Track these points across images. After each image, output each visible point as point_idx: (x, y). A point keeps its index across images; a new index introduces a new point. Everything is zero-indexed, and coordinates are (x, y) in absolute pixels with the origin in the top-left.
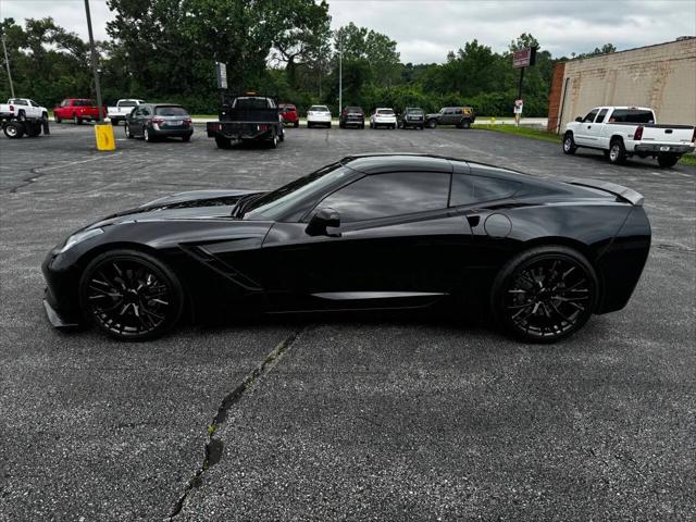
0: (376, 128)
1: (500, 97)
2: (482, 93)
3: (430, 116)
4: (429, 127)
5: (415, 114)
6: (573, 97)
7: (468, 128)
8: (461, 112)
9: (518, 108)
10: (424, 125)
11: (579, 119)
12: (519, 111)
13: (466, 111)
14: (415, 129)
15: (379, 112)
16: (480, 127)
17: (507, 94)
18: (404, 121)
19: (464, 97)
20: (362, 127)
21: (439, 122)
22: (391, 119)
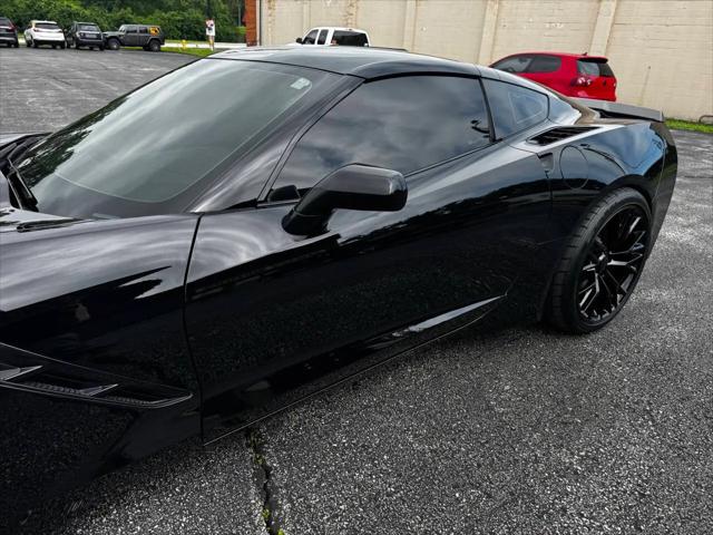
0: (36, 47)
1: (179, 18)
2: (157, 11)
3: (110, 34)
4: (110, 48)
5: (91, 31)
6: (270, 19)
7: (159, 50)
8: (146, 31)
9: (210, 29)
10: (104, 45)
11: (299, 41)
12: (212, 33)
13: (153, 30)
14: (91, 49)
15: (37, 25)
16: (171, 51)
17: (186, 14)
18: (76, 39)
19: (138, 15)
20: (16, 45)
21: (122, 43)
22: (57, 35)
